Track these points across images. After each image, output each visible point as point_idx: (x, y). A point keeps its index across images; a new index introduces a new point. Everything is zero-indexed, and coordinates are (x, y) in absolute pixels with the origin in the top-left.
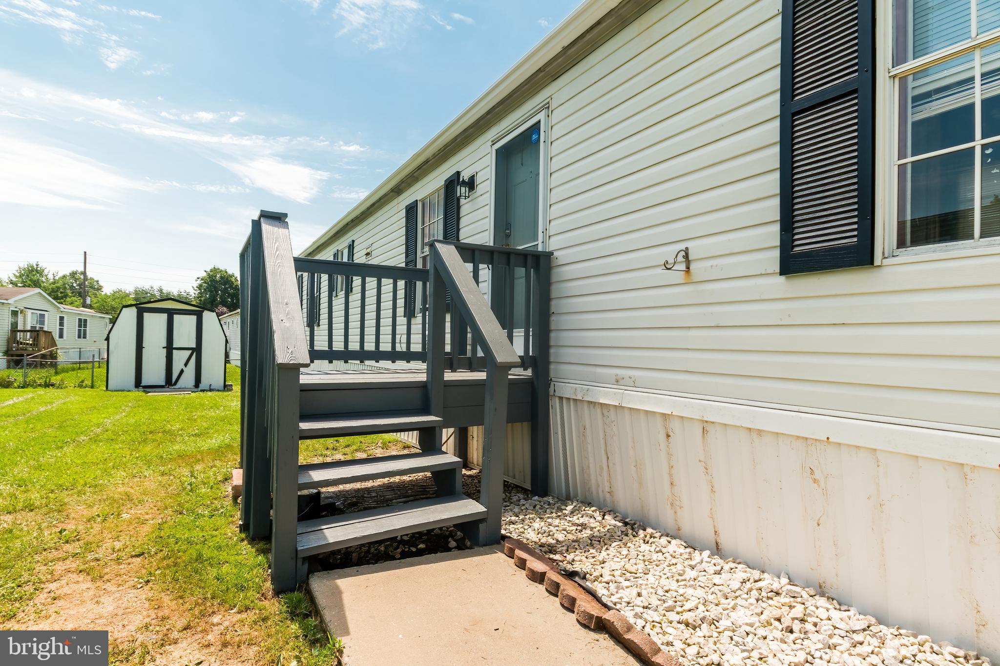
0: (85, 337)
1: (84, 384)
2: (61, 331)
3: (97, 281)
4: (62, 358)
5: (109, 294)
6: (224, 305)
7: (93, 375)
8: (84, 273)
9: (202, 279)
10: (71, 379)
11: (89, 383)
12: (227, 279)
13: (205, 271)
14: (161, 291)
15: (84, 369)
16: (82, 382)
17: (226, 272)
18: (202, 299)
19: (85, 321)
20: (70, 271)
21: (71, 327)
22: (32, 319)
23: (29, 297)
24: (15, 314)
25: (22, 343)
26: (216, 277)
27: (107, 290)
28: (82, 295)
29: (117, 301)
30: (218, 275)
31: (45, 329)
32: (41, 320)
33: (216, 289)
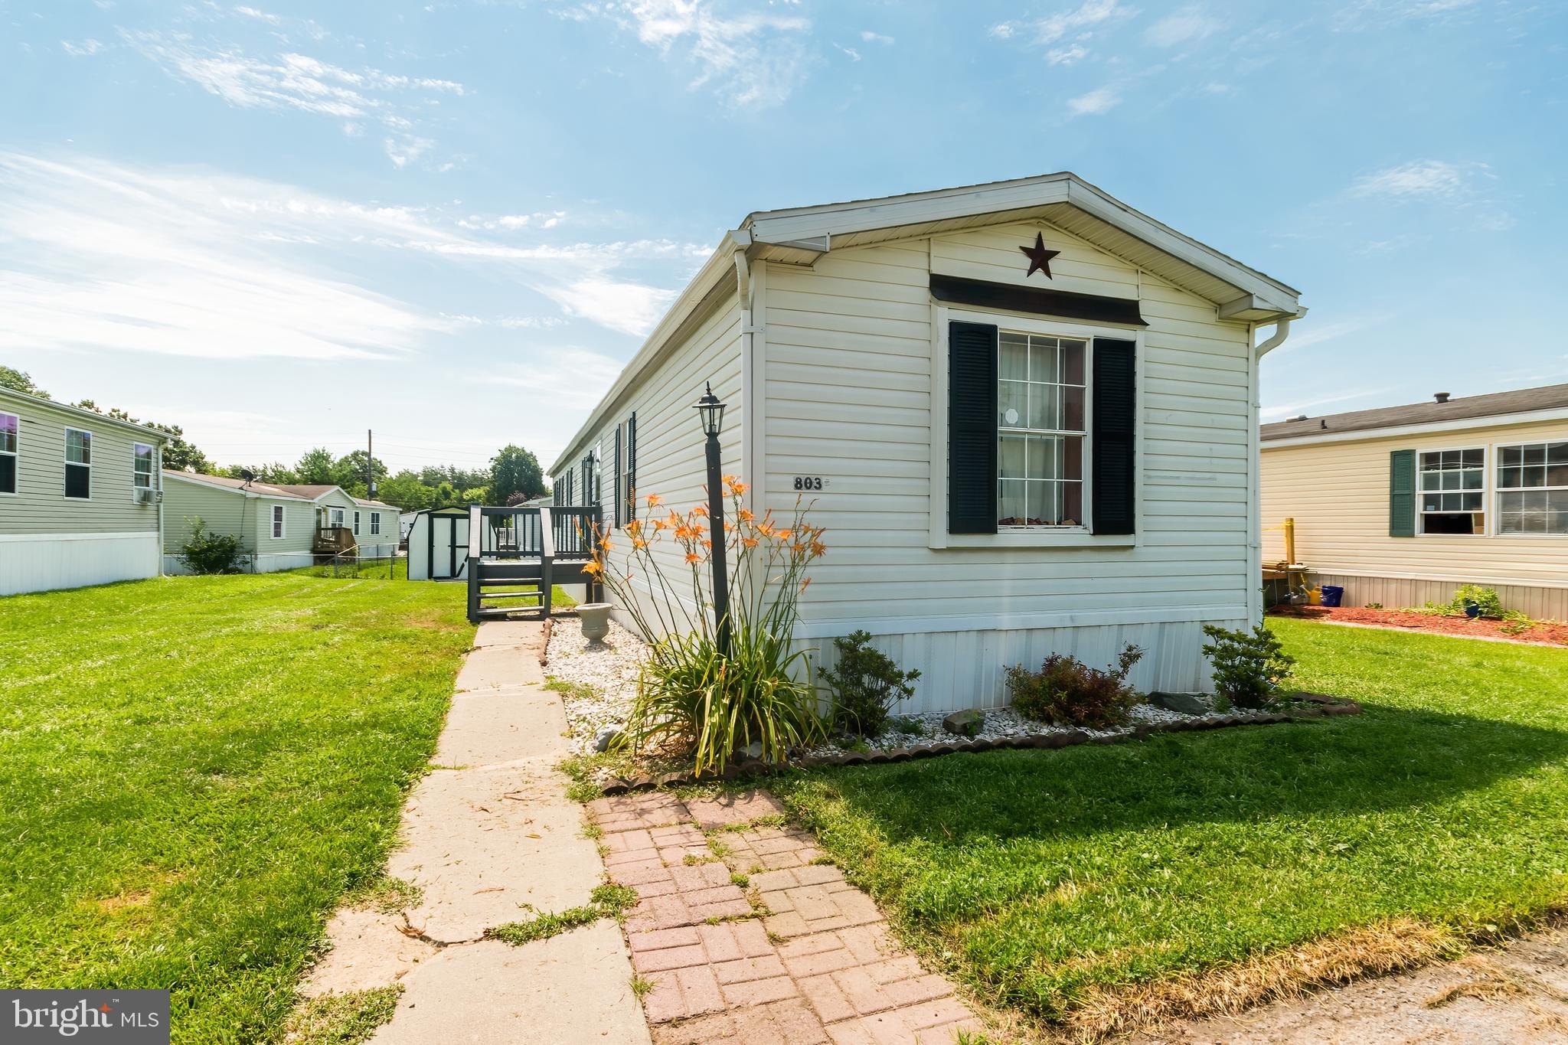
0: (377, 533)
1: (384, 576)
2: (357, 526)
3: (380, 462)
4: (361, 556)
5: (394, 477)
6: (521, 491)
8: (368, 455)
9: (496, 460)
10: (371, 572)
11: (390, 575)
12: (523, 459)
13: (500, 450)
14: (452, 470)
16: (382, 574)
17: (524, 451)
18: (496, 484)
19: (378, 515)
20: (352, 452)
21: (365, 523)
22: (333, 517)
23: (330, 495)
24: (319, 512)
25: (326, 541)
26: (511, 457)
27: (392, 473)
28: (367, 481)
29: (404, 485)
30: (514, 455)
31: (344, 526)
32: (340, 517)
33: (511, 472)
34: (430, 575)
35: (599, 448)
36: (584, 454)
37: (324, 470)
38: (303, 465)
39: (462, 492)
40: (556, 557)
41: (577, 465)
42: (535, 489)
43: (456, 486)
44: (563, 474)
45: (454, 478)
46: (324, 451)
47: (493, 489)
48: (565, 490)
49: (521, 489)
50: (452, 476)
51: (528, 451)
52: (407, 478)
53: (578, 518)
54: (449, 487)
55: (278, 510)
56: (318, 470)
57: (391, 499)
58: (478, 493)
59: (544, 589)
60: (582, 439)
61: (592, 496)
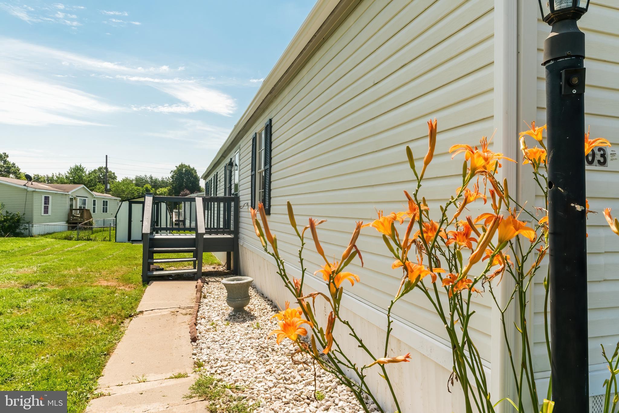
0: (106, 212)
1: (106, 239)
2: (94, 208)
3: (114, 173)
4: (95, 225)
5: (120, 181)
6: (188, 189)
7: (110, 234)
8: (106, 168)
9: (174, 172)
10: (100, 236)
11: (108, 238)
12: (190, 171)
13: (176, 167)
14: (151, 178)
15: (106, 231)
16: (105, 238)
17: (189, 167)
18: (174, 185)
19: (107, 202)
20: (98, 167)
21: (99, 206)
22: (80, 202)
23: (78, 190)
24: (71, 199)
25: (75, 216)
26: (182, 170)
27: (120, 179)
28: (105, 183)
29: (126, 186)
30: (184, 169)
31: (86, 208)
32: (84, 203)
33: (183, 178)
34: (129, 239)
35: (237, 156)
36: (227, 161)
37: (80, 177)
38: (69, 174)
39: (156, 190)
40: (206, 233)
41: (221, 171)
42: (195, 188)
43: (153, 187)
44: (212, 176)
45: (152, 182)
46: (80, 166)
47: (173, 188)
48: (213, 187)
49: (187, 188)
50: (151, 181)
51: (192, 167)
52: (127, 182)
53: (222, 205)
54: (149, 187)
55: (47, 199)
56: (77, 177)
57: (117, 193)
58: (165, 190)
59: (197, 255)
60: (225, 151)
61: (231, 189)
